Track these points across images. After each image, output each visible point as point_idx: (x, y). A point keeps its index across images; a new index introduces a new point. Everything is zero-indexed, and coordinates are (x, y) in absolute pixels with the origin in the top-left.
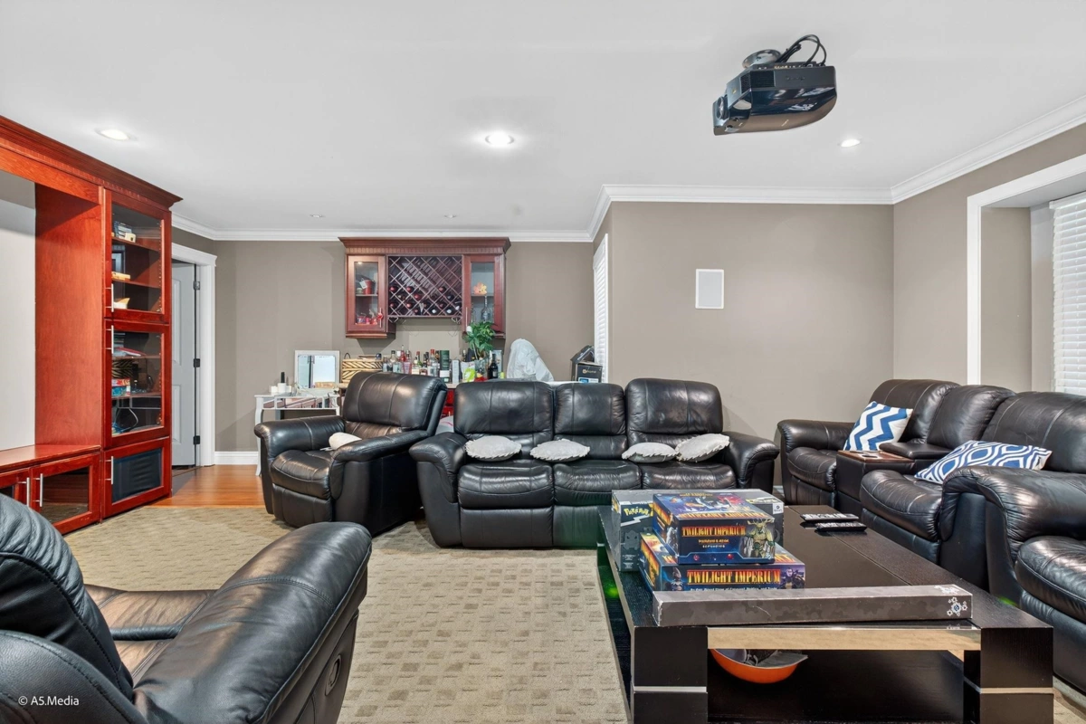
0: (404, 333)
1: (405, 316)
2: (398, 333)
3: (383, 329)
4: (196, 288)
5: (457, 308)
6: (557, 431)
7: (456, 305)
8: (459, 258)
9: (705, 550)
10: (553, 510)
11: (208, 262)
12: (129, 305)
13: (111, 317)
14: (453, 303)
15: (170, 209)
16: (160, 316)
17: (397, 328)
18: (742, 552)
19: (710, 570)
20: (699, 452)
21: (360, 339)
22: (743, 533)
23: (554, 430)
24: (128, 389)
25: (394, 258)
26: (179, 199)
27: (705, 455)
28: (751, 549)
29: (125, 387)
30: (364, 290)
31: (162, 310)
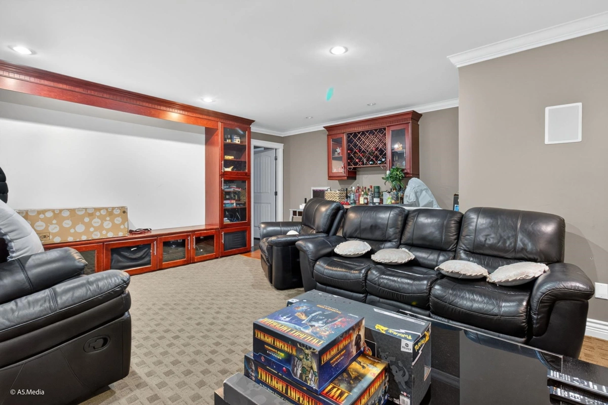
0: (361, 176)
1: (357, 166)
2: (357, 176)
3: (345, 175)
4: (276, 159)
5: (383, 160)
6: (402, 242)
7: (383, 158)
8: (385, 129)
9: (269, 355)
10: (366, 297)
11: (280, 147)
12: (232, 169)
13: (223, 174)
14: (382, 157)
15: (251, 126)
16: (246, 173)
17: (357, 173)
18: (293, 370)
19: (273, 375)
20: (503, 277)
21: (339, 180)
22: (294, 353)
23: (400, 242)
24: (235, 204)
25: (351, 134)
26: (253, 121)
27: (507, 281)
28: (299, 372)
29: (233, 204)
30: (339, 154)
31: (247, 171)
